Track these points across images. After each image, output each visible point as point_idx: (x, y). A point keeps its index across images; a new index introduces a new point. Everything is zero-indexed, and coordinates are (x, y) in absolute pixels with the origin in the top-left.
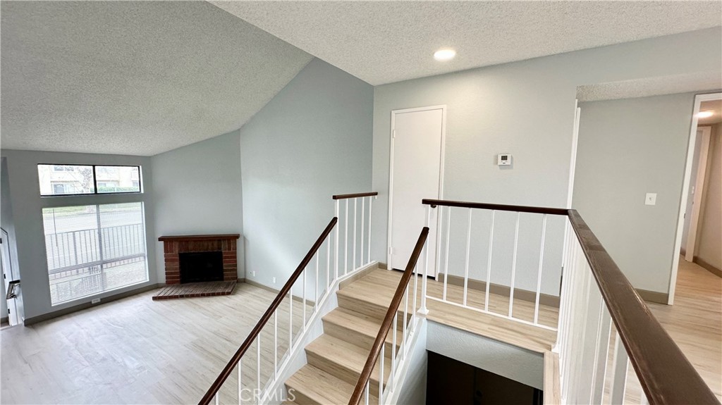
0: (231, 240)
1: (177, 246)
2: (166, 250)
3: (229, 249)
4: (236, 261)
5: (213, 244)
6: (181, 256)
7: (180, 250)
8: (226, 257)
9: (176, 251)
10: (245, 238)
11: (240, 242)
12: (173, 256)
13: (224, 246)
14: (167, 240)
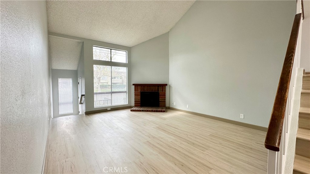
0: (163, 86)
1: (140, 88)
2: (135, 90)
3: (163, 91)
4: (165, 97)
5: (155, 88)
6: (141, 93)
7: (141, 90)
8: (161, 95)
9: (139, 91)
10: (170, 86)
11: (167, 88)
12: (138, 93)
13: (160, 89)
14: (136, 85)
